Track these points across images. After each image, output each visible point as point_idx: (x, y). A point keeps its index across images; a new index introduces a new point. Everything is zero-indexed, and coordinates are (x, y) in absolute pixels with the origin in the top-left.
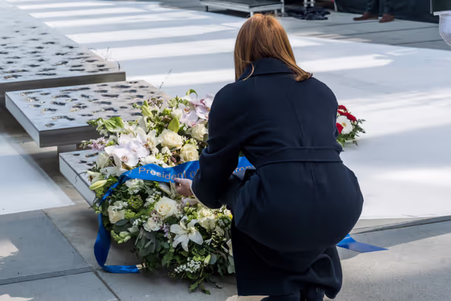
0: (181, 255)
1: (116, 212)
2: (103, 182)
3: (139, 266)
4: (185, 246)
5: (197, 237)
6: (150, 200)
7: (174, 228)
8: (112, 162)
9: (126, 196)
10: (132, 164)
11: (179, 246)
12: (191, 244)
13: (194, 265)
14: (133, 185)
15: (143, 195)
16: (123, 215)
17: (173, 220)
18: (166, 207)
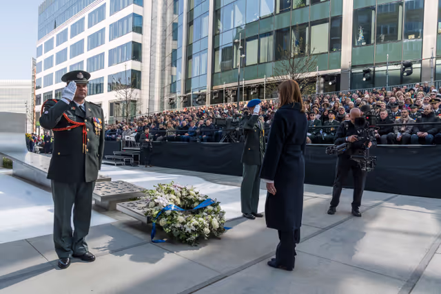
0: (188, 235)
1: (163, 222)
2: (157, 212)
3: (165, 240)
4: (190, 232)
5: (194, 229)
6: (175, 217)
7: (185, 226)
8: (157, 204)
9: (166, 217)
10: (165, 205)
11: (188, 232)
12: (192, 230)
13: (194, 237)
14: (168, 212)
15: (172, 215)
16: (165, 223)
17: (183, 223)
18: (181, 219)
